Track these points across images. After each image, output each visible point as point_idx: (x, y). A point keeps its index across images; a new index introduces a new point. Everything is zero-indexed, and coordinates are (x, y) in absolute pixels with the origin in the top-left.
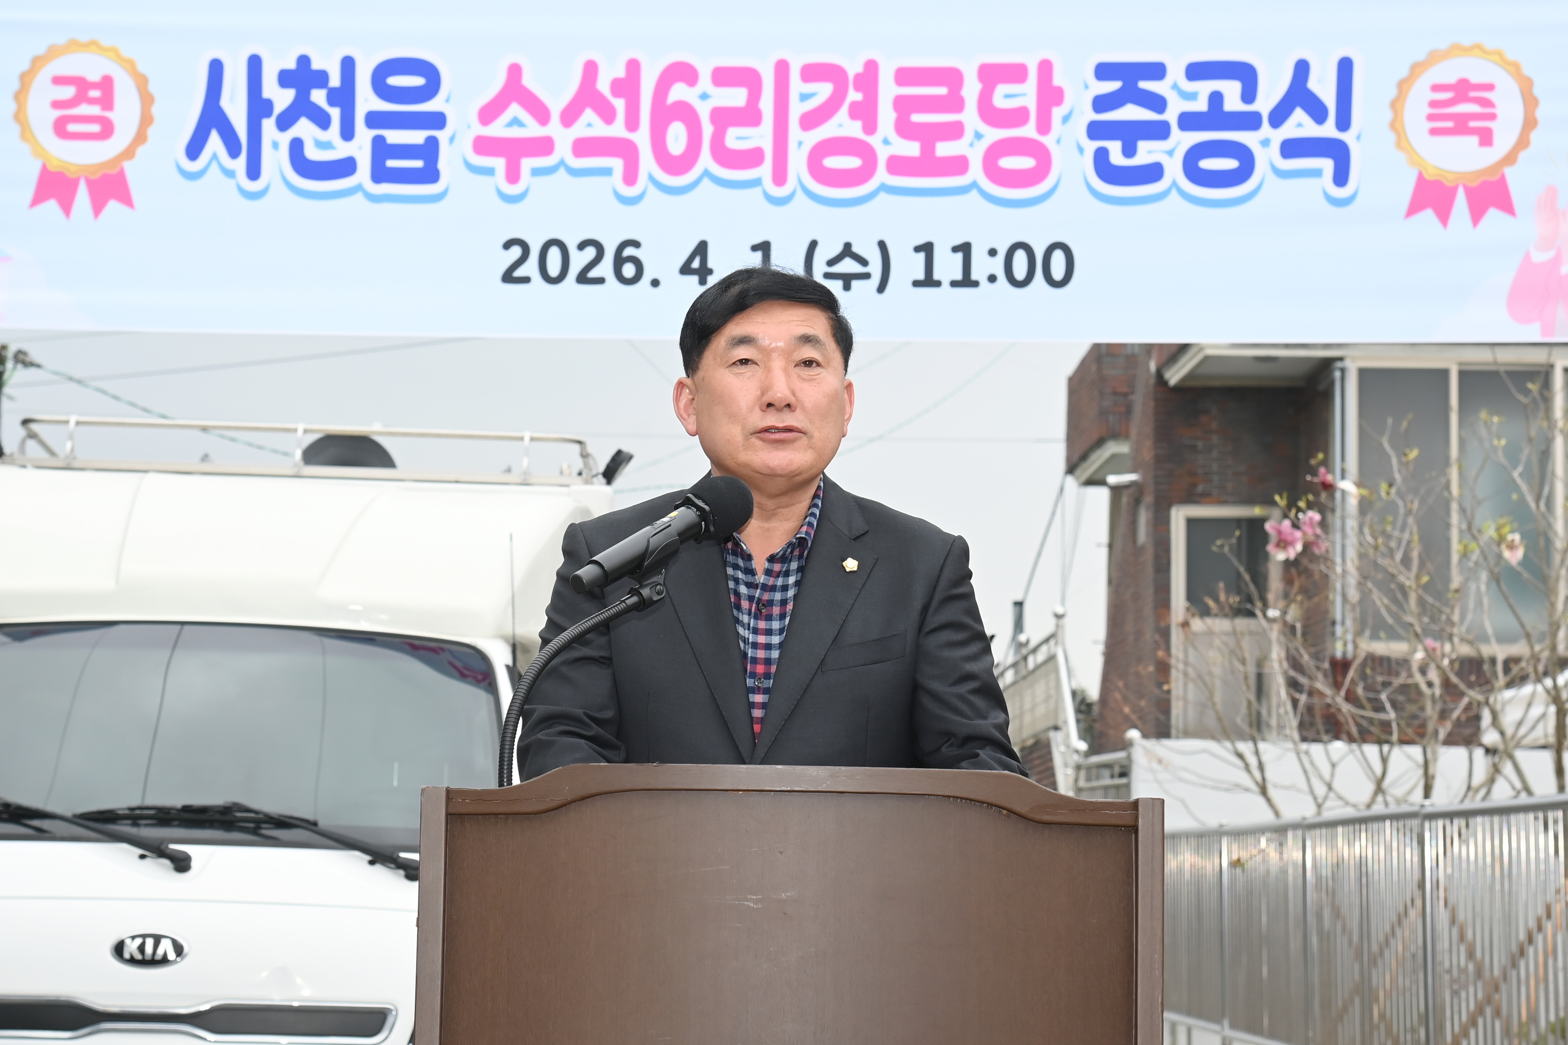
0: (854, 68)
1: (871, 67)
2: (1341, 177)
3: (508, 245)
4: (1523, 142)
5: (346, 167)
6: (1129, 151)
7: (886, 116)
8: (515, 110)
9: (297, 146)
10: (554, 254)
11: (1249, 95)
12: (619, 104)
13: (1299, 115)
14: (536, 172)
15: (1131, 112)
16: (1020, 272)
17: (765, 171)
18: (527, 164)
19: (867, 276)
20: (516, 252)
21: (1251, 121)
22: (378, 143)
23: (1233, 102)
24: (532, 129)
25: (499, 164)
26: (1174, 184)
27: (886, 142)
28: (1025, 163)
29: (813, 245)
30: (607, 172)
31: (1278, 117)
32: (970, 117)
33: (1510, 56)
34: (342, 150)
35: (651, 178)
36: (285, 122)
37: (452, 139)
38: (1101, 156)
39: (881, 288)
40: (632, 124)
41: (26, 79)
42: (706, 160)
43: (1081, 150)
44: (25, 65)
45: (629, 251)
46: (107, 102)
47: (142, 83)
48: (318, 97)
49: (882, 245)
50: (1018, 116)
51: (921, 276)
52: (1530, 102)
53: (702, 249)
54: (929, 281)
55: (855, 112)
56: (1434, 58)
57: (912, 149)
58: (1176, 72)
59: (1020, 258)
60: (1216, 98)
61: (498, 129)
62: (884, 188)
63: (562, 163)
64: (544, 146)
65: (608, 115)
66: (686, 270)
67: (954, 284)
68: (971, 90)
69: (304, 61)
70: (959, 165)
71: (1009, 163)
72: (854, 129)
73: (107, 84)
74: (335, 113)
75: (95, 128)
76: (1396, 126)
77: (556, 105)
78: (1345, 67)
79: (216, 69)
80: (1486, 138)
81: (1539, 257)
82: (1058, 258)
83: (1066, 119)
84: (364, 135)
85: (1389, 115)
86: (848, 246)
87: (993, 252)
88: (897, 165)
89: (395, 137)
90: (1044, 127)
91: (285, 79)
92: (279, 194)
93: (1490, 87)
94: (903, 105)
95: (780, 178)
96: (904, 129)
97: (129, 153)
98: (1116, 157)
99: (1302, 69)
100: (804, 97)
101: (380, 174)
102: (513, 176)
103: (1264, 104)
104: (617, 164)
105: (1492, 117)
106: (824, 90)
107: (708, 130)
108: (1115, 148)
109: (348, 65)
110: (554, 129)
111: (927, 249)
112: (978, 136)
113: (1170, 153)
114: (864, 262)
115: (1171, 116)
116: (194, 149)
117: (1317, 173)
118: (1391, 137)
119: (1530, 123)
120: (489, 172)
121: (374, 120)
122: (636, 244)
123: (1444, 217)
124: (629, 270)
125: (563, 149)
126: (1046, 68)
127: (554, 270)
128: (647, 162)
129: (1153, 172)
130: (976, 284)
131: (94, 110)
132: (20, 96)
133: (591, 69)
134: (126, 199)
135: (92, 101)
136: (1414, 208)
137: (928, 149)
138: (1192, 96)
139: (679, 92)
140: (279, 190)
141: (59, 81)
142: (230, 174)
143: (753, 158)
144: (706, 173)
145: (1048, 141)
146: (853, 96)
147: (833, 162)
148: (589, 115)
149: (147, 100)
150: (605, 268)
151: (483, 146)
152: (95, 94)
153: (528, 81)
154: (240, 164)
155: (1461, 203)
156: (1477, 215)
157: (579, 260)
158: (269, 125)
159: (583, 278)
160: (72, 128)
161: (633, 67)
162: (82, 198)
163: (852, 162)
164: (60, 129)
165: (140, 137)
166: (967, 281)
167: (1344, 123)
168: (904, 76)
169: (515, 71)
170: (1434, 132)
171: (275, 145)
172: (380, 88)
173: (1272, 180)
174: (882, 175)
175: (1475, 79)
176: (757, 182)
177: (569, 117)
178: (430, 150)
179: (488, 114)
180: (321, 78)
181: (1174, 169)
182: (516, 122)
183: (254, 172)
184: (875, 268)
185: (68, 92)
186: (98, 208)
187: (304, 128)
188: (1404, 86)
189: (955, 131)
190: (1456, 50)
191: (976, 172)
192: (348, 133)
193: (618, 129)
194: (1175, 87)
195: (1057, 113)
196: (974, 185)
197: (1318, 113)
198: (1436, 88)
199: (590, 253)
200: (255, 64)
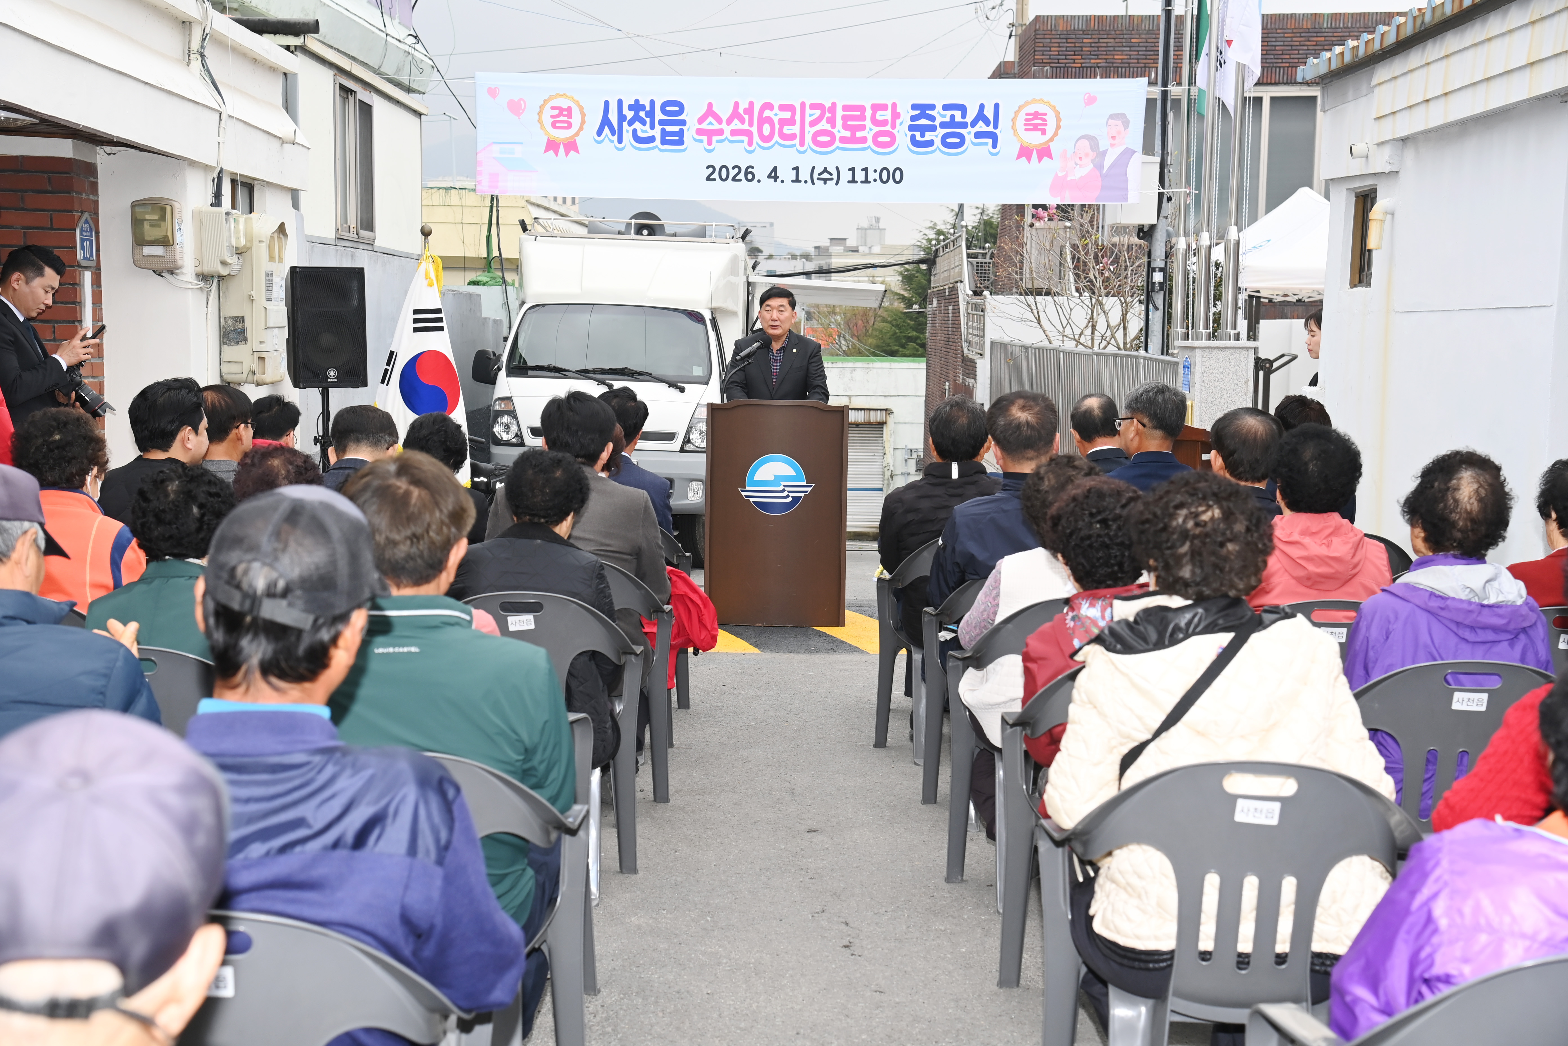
0: (828, 105)
1: (834, 104)
2: (994, 146)
3: (708, 167)
4: (1056, 134)
5: (652, 139)
6: (923, 136)
7: (839, 122)
8: (710, 119)
9: (635, 131)
10: (724, 171)
11: (964, 116)
12: (746, 117)
13: (981, 123)
14: (718, 141)
15: (923, 122)
16: (885, 178)
17: (797, 142)
18: (715, 138)
19: (832, 179)
20: (711, 170)
21: (964, 125)
22: (663, 130)
23: (958, 119)
24: (716, 126)
25: (705, 138)
26: (938, 147)
27: (839, 131)
28: (887, 139)
29: (814, 168)
30: (742, 141)
31: (974, 124)
32: (868, 123)
33: (1052, 104)
34: (650, 133)
35: (757, 144)
36: (630, 123)
37: (688, 129)
38: (913, 137)
39: (837, 184)
40: (751, 125)
41: (542, 107)
42: (776, 137)
43: (906, 135)
44: (542, 103)
45: (750, 170)
46: (569, 116)
47: (581, 109)
48: (642, 114)
49: (837, 168)
50: (884, 123)
51: (850, 179)
52: (1059, 120)
53: (775, 169)
54: (853, 181)
55: (829, 121)
56: (1027, 103)
57: (848, 134)
58: (939, 108)
59: (885, 173)
60: (952, 117)
61: (704, 126)
62: (838, 148)
63: (727, 138)
64: (720, 132)
65: (742, 121)
66: (769, 176)
67: (862, 182)
68: (868, 113)
69: (637, 101)
70: (864, 140)
71: (881, 139)
72: (828, 127)
73: (569, 109)
74: (648, 120)
75: (566, 125)
76: (1014, 127)
77: (724, 118)
78: (997, 106)
79: (607, 104)
80: (1044, 132)
81: (1060, 174)
82: (898, 173)
83: (901, 124)
84: (658, 128)
85: (1011, 124)
86: (825, 168)
87: (875, 171)
88: (843, 140)
89: (669, 128)
90: (893, 127)
91: (631, 108)
92: (629, 148)
93: (1045, 114)
94: (845, 118)
95: (802, 144)
96: (845, 127)
97: (577, 134)
98: (918, 137)
99: (982, 107)
100: (811, 115)
101: (664, 142)
102: (710, 143)
103: (969, 119)
104: (746, 139)
105: (1046, 125)
106: (817, 113)
107: (777, 126)
108: (918, 134)
109: (652, 103)
110: (724, 126)
111: (853, 170)
112: (871, 130)
113: (937, 136)
114: (831, 174)
115: (937, 123)
116: (599, 133)
117: (986, 144)
118: (1012, 131)
119: (1058, 127)
120: (702, 141)
121: (661, 122)
122: (752, 167)
123: (1029, 160)
124: (750, 177)
125: (727, 133)
126: (894, 105)
127: (724, 176)
128: (756, 138)
129: (930, 143)
130: (869, 182)
131: (565, 119)
132: (540, 113)
133: (736, 105)
134: (577, 151)
135: (565, 115)
136: (1019, 157)
137: (853, 134)
138: (944, 116)
139: (767, 113)
140: (629, 147)
141: (553, 108)
142: (612, 141)
143: (792, 137)
144: (777, 142)
145: (895, 131)
146: (828, 115)
147: (820, 139)
148: (736, 121)
149: (583, 115)
150: (741, 176)
151: (699, 132)
152: (565, 113)
153: (715, 109)
154: (615, 138)
155: (1035, 155)
156: (1040, 159)
157: (733, 173)
158: (625, 124)
159: (734, 179)
160: (558, 125)
161: (751, 104)
162: (562, 150)
163: (827, 139)
164: (554, 125)
165: (581, 128)
166: (866, 181)
167: (996, 127)
168: (845, 108)
169: (710, 105)
170: (1026, 130)
171: (627, 131)
172: (664, 111)
173: (971, 146)
174: (837, 143)
175: (1040, 112)
176: (794, 146)
177: (729, 122)
178: (681, 133)
179: (701, 120)
180: (643, 107)
181: (938, 142)
182: (710, 123)
183: (620, 141)
184: (835, 176)
185: (556, 112)
186: (567, 154)
187: (637, 125)
188: (1016, 113)
189: (863, 128)
190: (1035, 101)
191: (870, 142)
192: (652, 127)
193: (746, 126)
194: (939, 113)
195: (898, 122)
196: (869, 147)
197: (987, 123)
198: (1027, 114)
199: (737, 170)
200: (620, 102)
